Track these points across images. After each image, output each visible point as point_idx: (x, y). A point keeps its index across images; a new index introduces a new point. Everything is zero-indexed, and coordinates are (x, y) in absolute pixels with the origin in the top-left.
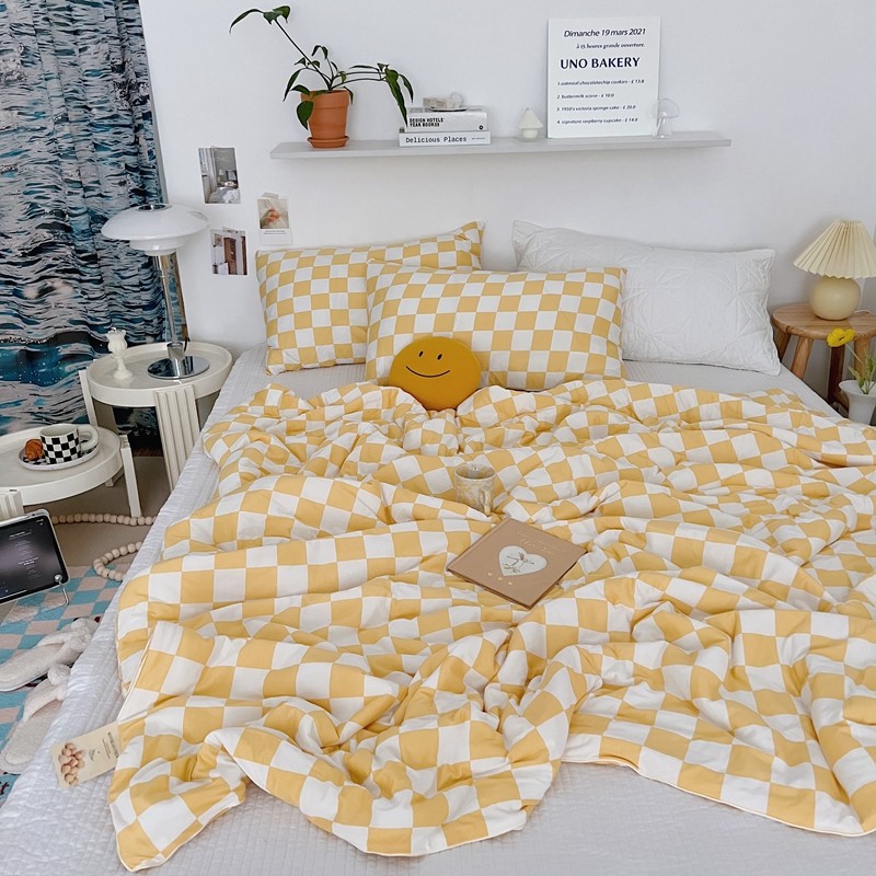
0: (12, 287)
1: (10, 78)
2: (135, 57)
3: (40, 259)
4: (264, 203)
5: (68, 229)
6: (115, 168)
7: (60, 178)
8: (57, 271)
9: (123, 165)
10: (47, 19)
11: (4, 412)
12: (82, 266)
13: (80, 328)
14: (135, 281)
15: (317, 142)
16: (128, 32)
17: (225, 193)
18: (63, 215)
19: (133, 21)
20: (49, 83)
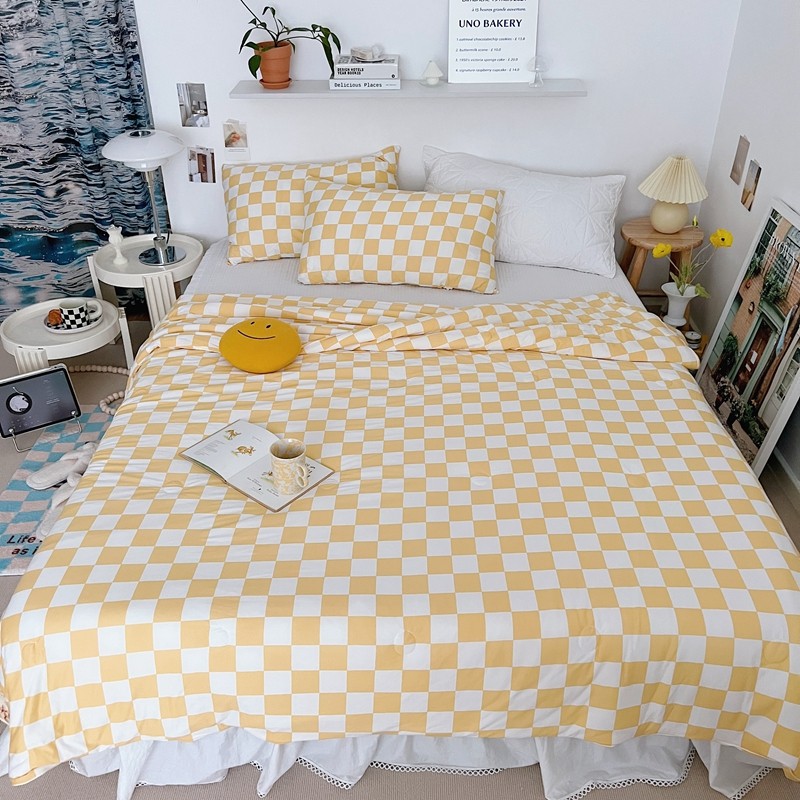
1: (30, 24)
4: (228, 127)
11: (32, 284)
13: (89, 220)
14: (129, 185)
17: (197, 118)
20: (60, 31)
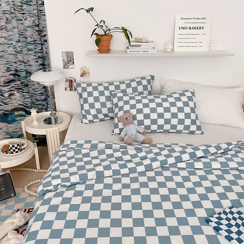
2: (42, 22)
3: (10, 85)
4: (82, 69)
5: (19, 76)
6: (35, 57)
7: (17, 60)
8: (15, 89)
9: (37, 56)
10: (14, 9)
12: (23, 87)
13: (22, 107)
14: (39, 92)
15: (100, 51)
16: (41, 14)
18: (17, 71)
19: (42, 11)
20: (14, 29)
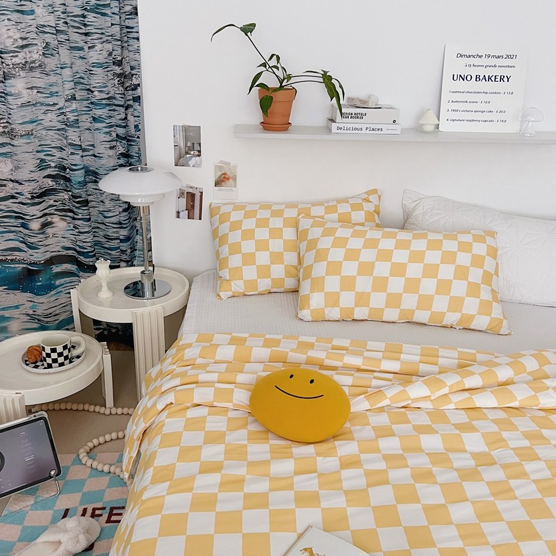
0: (21, 221)
1: (33, 65)
2: (131, 55)
3: (44, 201)
4: (218, 168)
5: (68, 180)
6: (108, 136)
7: (65, 141)
8: (56, 210)
9: (114, 135)
10: (66, 23)
11: (7, 314)
12: (76, 208)
13: (70, 253)
14: (114, 220)
15: (267, 126)
16: (128, 36)
17: (191, 158)
18: (64, 169)
19: (132, 28)
20: (63, 70)
